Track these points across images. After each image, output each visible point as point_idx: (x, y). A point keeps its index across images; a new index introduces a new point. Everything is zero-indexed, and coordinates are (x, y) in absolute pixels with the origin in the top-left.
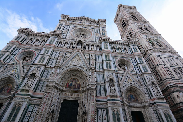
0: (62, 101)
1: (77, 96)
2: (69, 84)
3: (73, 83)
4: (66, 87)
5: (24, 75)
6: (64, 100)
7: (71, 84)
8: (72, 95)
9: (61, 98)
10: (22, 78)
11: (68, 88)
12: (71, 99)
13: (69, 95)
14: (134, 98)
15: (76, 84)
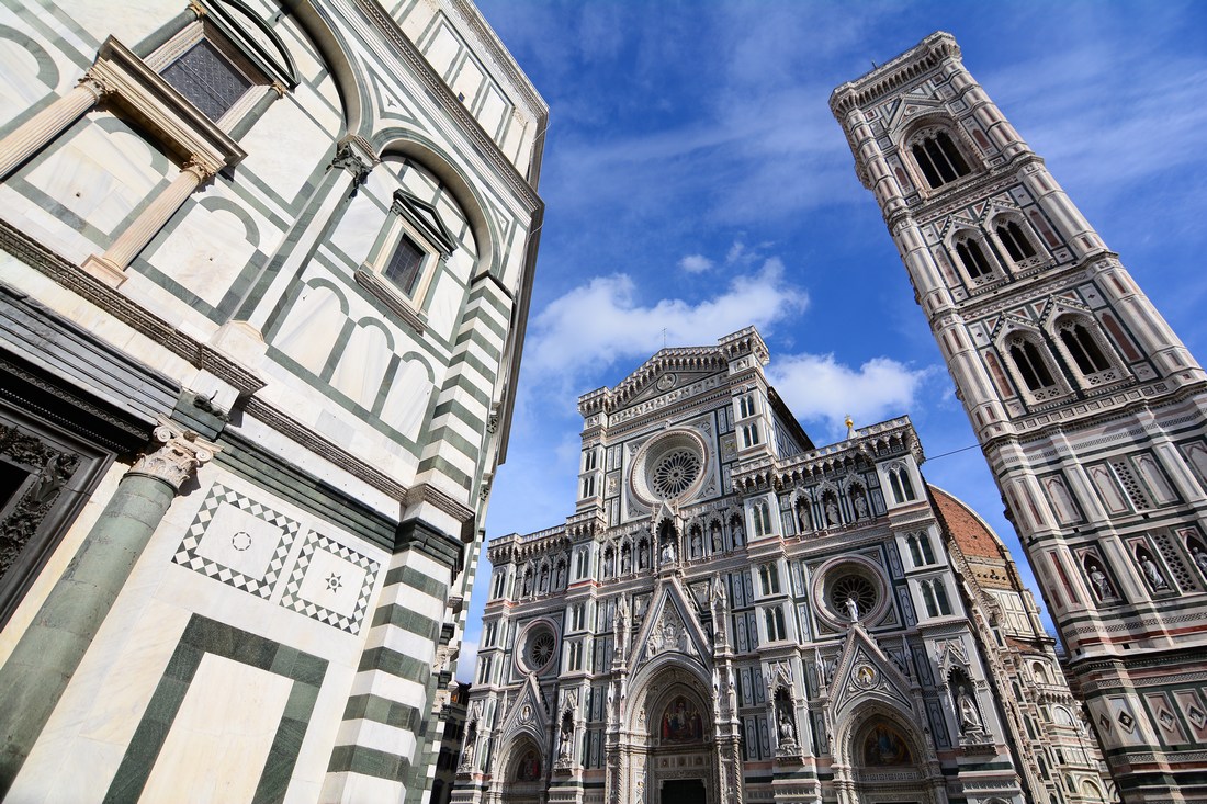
0: (660, 786)
1: (697, 763)
2: (668, 723)
3: (681, 718)
4: (662, 738)
5: (550, 722)
6: (666, 784)
7: (675, 720)
8: (682, 762)
9: (657, 775)
10: (548, 731)
11: (670, 738)
12: (681, 777)
13: (676, 764)
14: (894, 750)
15: (687, 719)
